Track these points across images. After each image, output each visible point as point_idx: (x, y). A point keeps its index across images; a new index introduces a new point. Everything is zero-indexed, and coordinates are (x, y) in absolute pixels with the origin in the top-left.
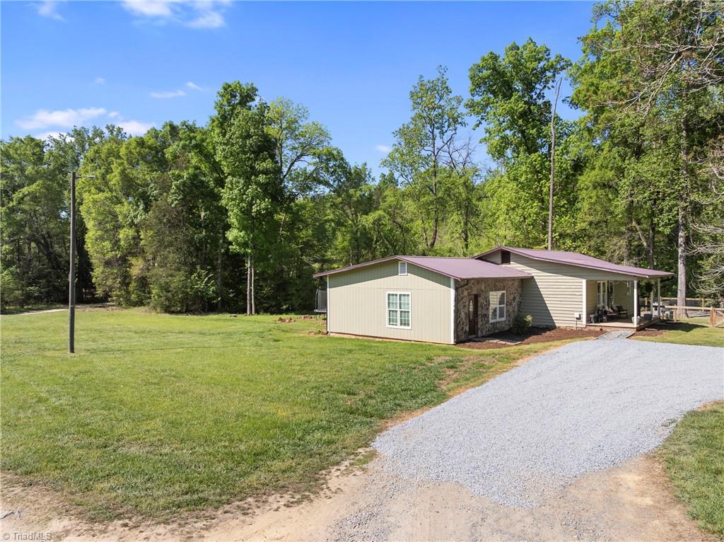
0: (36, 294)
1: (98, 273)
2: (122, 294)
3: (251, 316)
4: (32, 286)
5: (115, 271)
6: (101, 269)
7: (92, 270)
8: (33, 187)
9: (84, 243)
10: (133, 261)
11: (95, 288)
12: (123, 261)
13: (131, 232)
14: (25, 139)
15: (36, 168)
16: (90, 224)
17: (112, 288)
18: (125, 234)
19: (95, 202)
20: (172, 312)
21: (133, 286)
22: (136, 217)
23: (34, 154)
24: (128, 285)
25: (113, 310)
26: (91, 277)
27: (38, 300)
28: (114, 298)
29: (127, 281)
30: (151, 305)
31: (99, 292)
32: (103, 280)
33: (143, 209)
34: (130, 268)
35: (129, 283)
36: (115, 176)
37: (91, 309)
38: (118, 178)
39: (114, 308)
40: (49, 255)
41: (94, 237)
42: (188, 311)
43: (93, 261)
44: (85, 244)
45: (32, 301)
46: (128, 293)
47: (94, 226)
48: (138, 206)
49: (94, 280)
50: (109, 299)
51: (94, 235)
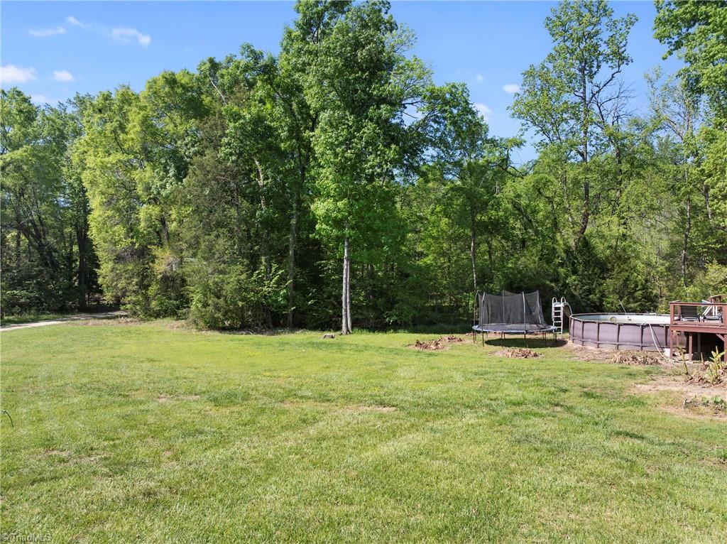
0: (23, 300)
1: (105, 271)
2: (138, 301)
3: (349, 336)
4: (16, 289)
5: (130, 268)
6: (111, 265)
7: (98, 266)
8: (18, 154)
9: (87, 227)
10: (157, 252)
11: (101, 292)
12: (142, 254)
13: (155, 211)
14: (9, 92)
15: (23, 130)
16: (95, 202)
17: (125, 292)
18: (146, 213)
19: (103, 167)
20: (223, 329)
21: (153, 289)
22: (163, 187)
23: (20, 111)
24: (146, 287)
25: (127, 322)
26: (96, 276)
27: (25, 307)
28: (128, 306)
29: (146, 282)
30: (191, 317)
31: (108, 298)
32: (113, 281)
33: (174, 176)
34: (153, 262)
35: (149, 285)
36: (135, 126)
37: (97, 321)
38: (138, 129)
39: (129, 320)
40: (40, 248)
41: (100, 219)
42: (244, 327)
43: (100, 253)
44: (87, 230)
45: (17, 308)
46: (147, 298)
47: (102, 204)
48: (167, 172)
49: (100, 281)
50: (122, 308)
51: (100, 216)
